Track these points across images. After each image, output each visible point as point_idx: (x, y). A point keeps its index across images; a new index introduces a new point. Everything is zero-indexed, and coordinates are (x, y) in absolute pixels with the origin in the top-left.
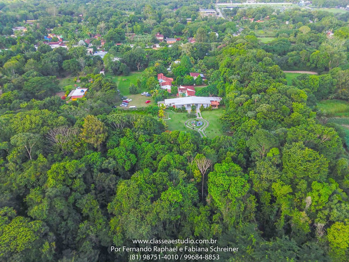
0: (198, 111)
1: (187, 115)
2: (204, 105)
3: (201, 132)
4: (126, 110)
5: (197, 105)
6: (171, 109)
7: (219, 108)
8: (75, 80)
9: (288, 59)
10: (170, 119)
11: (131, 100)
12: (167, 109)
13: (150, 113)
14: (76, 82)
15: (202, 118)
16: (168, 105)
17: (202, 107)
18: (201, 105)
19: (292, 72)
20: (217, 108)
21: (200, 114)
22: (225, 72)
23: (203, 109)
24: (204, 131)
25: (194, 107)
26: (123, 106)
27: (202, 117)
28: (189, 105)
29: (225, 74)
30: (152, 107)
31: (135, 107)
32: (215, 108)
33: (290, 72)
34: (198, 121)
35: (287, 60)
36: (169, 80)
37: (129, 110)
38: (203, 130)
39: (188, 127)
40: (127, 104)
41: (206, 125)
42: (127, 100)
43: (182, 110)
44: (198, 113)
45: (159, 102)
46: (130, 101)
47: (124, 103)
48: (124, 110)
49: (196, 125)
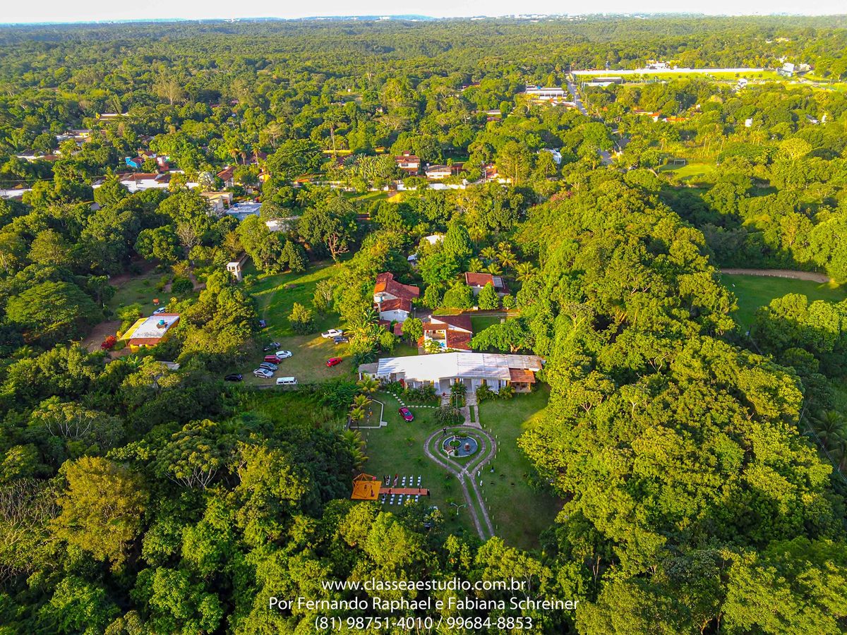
0: (472, 401)
1: (436, 415)
2: (489, 383)
3: (467, 480)
4: (265, 388)
5: (468, 380)
6: (395, 391)
7: (534, 391)
8: (162, 284)
9: (746, 237)
10: (385, 424)
11: (289, 353)
12: (382, 388)
13: (328, 403)
14: (161, 290)
15: (477, 424)
16: (388, 378)
17: (481, 388)
18: (481, 383)
19: (758, 273)
20: (528, 389)
21: (476, 409)
22: (557, 285)
23: (485, 395)
24: (478, 479)
25: (459, 388)
26: (263, 373)
27: (480, 422)
28: (444, 381)
29: (556, 289)
30: (339, 383)
31: (292, 379)
32: (524, 390)
33: (751, 272)
34: (464, 438)
35: (744, 240)
36: (408, 292)
37: (273, 391)
38: (474, 472)
39: (431, 460)
40: (275, 367)
41: (486, 454)
42: (277, 353)
43: (426, 393)
44: (471, 408)
45: (362, 367)
46: (285, 356)
47: (267, 364)
48: (261, 389)
49: (456, 454)
